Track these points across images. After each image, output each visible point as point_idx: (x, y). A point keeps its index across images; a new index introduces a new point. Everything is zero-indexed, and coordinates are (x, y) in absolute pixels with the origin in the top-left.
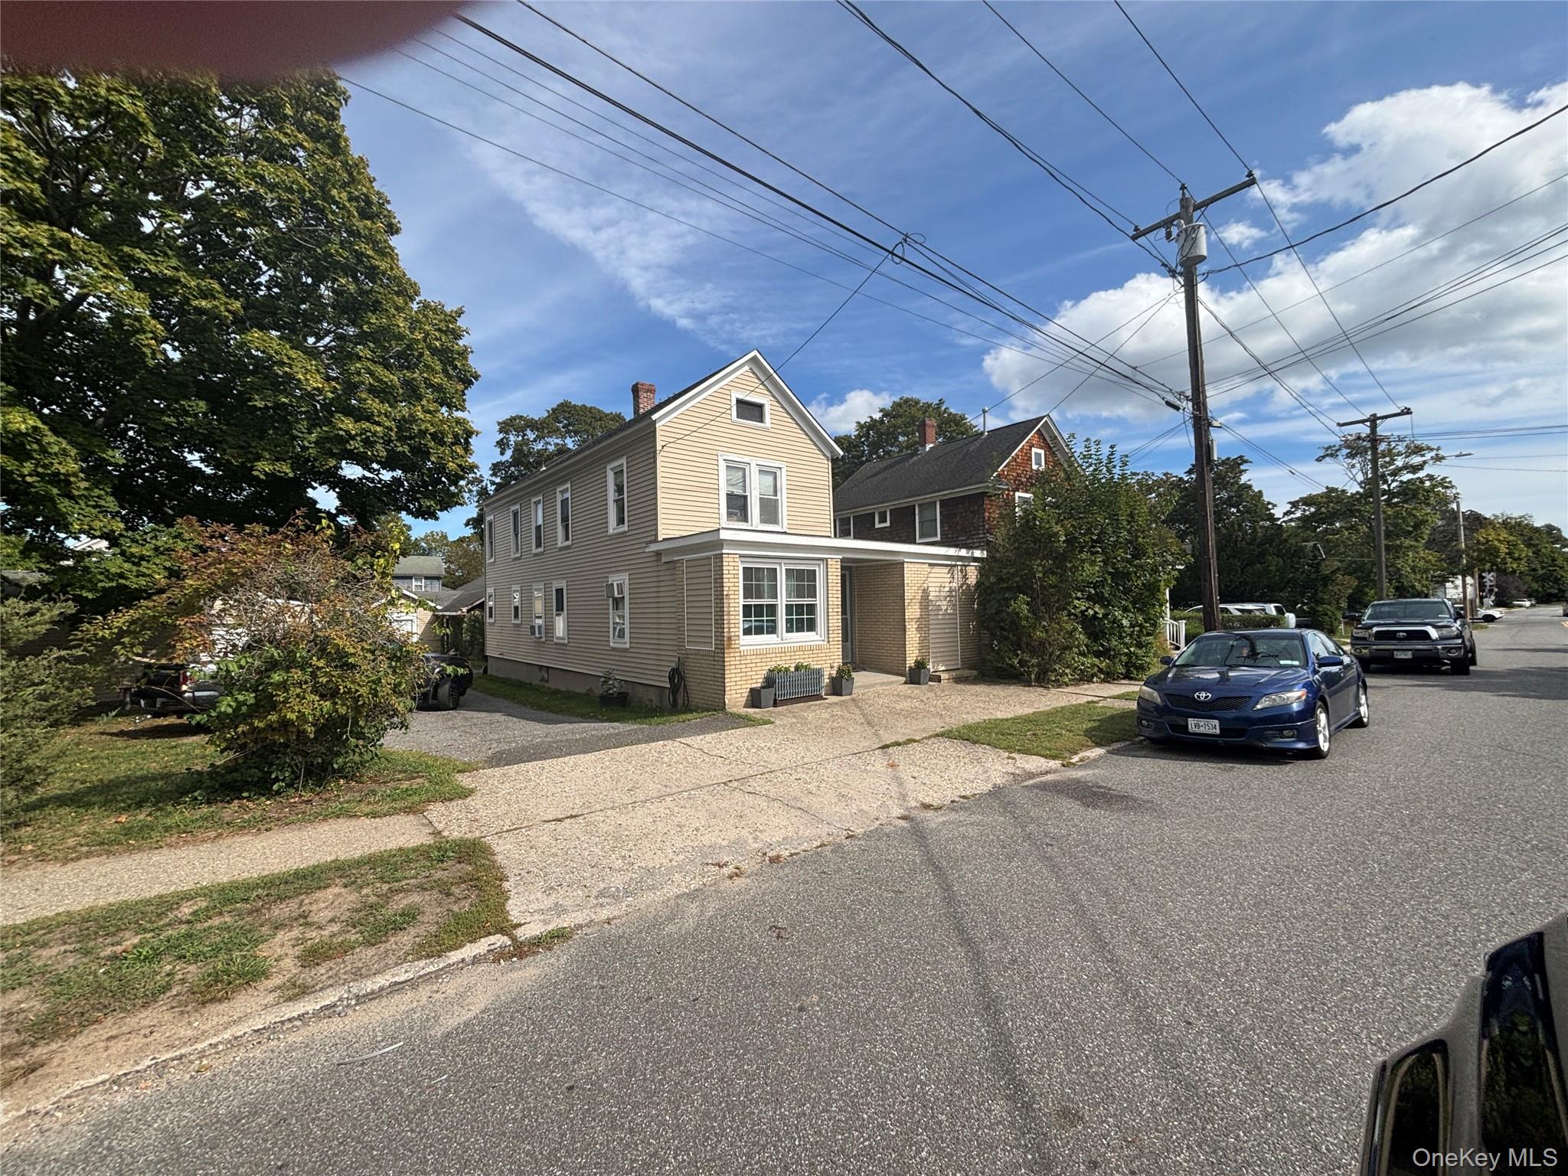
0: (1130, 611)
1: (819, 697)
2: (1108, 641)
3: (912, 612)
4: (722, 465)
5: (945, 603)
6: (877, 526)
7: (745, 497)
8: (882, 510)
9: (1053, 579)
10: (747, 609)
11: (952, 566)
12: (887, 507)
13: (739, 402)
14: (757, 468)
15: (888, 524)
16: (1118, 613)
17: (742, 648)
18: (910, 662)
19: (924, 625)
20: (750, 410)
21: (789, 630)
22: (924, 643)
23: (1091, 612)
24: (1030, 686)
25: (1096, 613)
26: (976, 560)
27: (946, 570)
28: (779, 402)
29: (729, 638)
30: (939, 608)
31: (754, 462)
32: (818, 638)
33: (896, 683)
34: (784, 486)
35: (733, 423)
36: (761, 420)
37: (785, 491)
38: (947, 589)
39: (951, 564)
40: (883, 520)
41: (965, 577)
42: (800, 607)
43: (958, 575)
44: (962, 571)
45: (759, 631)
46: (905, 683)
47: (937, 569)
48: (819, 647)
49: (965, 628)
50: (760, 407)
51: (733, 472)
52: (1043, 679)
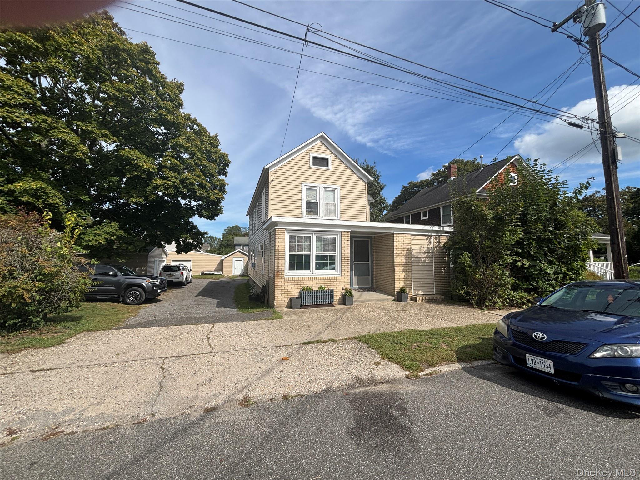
0: (555, 264)
1: (331, 305)
2: (537, 282)
3: (399, 261)
4: (304, 189)
5: (424, 256)
6: (422, 218)
7: (317, 203)
8: (424, 211)
9: (488, 243)
10: (292, 257)
11: (429, 236)
12: (427, 209)
13: (314, 158)
14: (324, 189)
15: (427, 218)
16: (544, 265)
17: (286, 277)
18: (397, 288)
19: (407, 268)
20: (320, 162)
21: (317, 268)
22: (408, 279)
23: (519, 264)
24: (473, 308)
25: (523, 264)
26: (447, 232)
27: (425, 238)
28: (336, 156)
29: (278, 271)
30: (420, 259)
31: (321, 186)
32: (336, 273)
33: (386, 300)
34: (339, 197)
35: (311, 168)
36: (327, 166)
37: (339, 200)
38: (426, 249)
39: (428, 235)
40: (425, 216)
41: (439, 242)
42: (325, 257)
43: (433, 239)
44: (436, 239)
45: (300, 267)
46: (394, 300)
47: (417, 238)
48: (335, 278)
49: (438, 271)
50: (327, 160)
51: (310, 191)
52: (481, 304)
